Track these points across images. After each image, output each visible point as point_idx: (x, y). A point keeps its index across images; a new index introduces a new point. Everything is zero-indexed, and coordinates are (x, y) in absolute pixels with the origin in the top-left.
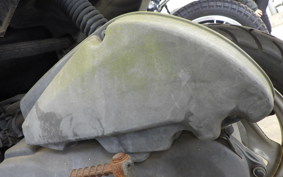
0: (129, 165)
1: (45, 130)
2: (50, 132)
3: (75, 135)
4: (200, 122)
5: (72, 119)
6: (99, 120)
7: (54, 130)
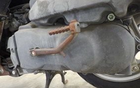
0: (78, 25)
1: (40, 10)
2: (42, 11)
3: (55, 11)
4: (118, 3)
5: (54, 3)
6: (67, 2)
7: (44, 9)
